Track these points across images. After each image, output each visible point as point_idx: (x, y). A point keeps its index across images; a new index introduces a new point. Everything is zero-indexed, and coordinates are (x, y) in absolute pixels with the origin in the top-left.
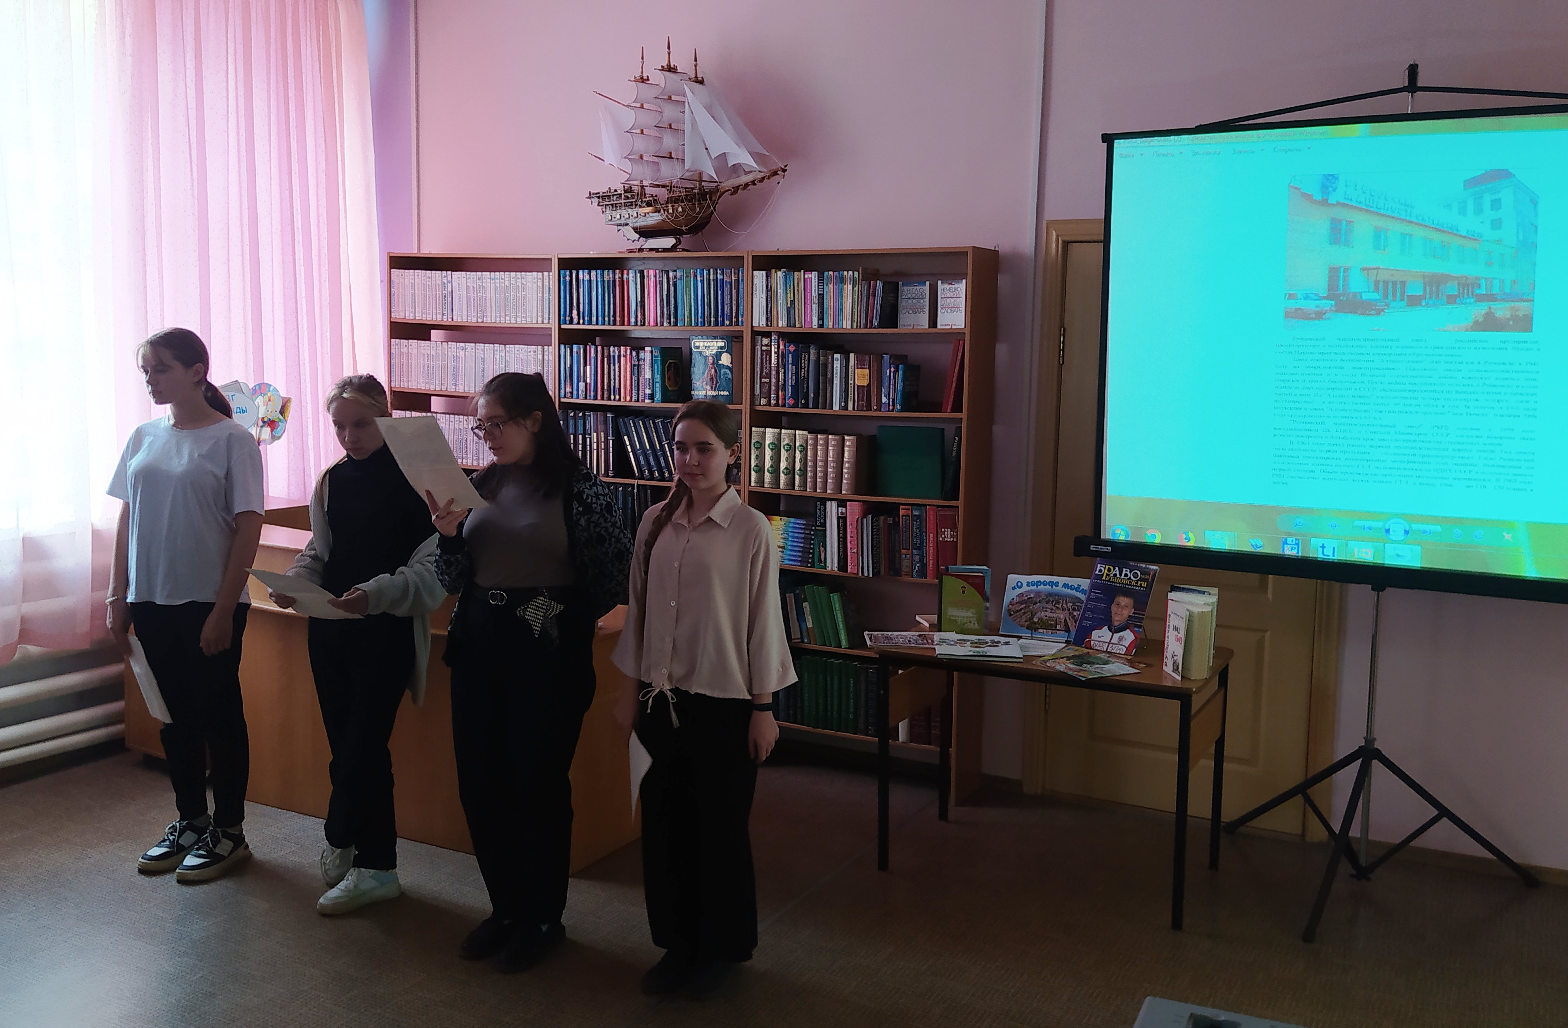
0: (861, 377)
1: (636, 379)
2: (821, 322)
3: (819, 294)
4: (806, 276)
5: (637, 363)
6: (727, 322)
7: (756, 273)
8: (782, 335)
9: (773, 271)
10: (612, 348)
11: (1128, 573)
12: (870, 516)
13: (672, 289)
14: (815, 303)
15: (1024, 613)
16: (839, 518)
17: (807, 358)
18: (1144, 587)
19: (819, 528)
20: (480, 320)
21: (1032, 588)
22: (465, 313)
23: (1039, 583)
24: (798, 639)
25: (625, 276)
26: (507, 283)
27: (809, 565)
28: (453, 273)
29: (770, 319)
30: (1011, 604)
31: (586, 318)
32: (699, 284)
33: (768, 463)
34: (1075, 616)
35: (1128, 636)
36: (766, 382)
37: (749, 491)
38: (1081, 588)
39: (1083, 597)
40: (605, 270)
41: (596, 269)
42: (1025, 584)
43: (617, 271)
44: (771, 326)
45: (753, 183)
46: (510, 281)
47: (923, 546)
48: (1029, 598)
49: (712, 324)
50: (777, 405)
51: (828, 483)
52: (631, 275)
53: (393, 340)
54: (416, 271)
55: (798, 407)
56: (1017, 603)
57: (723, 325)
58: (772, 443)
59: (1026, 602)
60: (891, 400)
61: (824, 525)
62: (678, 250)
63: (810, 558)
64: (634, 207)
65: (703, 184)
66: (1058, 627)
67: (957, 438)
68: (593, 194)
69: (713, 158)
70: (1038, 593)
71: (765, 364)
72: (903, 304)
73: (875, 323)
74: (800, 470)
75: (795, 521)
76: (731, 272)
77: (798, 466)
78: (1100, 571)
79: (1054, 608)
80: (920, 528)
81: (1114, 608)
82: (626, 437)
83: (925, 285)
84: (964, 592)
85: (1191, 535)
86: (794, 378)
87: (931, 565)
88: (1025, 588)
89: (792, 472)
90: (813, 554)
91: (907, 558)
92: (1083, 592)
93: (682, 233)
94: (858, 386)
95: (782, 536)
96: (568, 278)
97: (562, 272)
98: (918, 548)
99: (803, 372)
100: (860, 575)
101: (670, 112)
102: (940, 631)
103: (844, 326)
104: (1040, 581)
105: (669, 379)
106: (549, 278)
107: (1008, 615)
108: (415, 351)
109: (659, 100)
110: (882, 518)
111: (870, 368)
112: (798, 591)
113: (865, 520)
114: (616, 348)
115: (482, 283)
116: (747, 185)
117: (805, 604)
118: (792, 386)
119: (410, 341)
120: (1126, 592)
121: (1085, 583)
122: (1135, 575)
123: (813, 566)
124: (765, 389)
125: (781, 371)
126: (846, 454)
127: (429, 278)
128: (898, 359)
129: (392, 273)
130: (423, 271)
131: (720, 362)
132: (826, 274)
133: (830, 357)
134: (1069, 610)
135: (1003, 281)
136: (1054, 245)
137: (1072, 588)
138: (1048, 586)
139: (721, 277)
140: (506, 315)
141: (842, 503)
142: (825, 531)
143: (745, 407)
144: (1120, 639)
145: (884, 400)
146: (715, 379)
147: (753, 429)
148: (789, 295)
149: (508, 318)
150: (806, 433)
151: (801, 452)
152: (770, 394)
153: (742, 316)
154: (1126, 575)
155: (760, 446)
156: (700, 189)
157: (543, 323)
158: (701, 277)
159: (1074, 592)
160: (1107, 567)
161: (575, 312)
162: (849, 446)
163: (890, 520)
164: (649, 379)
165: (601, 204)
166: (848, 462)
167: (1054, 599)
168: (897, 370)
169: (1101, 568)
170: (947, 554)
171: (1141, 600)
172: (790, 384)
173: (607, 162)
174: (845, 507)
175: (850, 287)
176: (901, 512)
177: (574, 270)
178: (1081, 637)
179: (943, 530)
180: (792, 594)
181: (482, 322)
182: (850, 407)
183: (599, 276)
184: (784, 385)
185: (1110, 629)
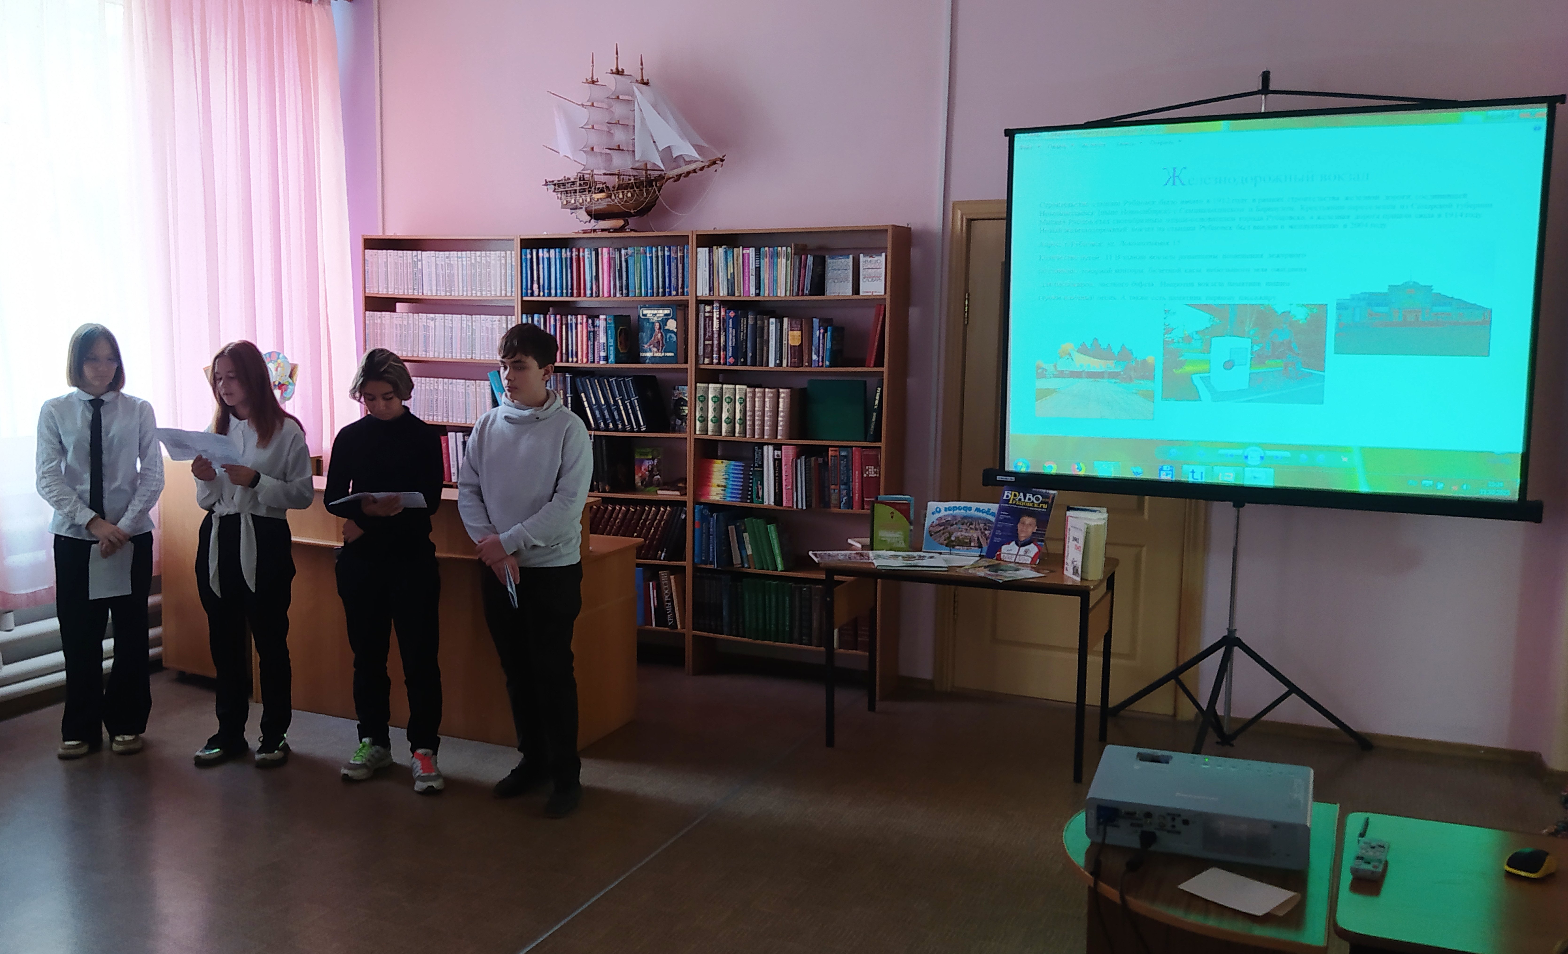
0: (794, 338)
1: (592, 343)
2: (758, 291)
3: (756, 268)
4: (744, 252)
5: (592, 329)
6: (674, 293)
7: (699, 249)
8: (723, 303)
9: (715, 247)
10: (569, 317)
11: (1031, 497)
12: (804, 457)
13: (624, 264)
14: (752, 275)
15: (943, 534)
16: (775, 460)
17: (745, 322)
18: (1045, 509)
19: (758, 469)
20: (448, 294)
21: (948, 512)
22: (434, 288)
23: (955, 508)
24: (739, 564)
25: (581, 254)
26: (473, 261)
27: (749, 501)
28: (423, 253)
29: (712, 289)
30: (932, 526)
31: (546, 291)
32: (649, 260)
33: (711, 415)
34: (986, 535)
35: (1033, 549)
36: (709, 344)
37: (695, 439)
38: (991, 511)
39: (993, 519)
40: (563, 248)
41: (555, 248)
42: (943, 510)
43: (574, 250)
44: (713, 295)
45: (695, 171)
46: (475, 259)
47: (850, 482)
48: (946, 521)
49: (660, 294)
50: (719, 363)
51: (765, 431)
52: (586, 252)
53: (367, 313)
54: (389, 251)
55: (737, 365)
56: (937, 525)
57: (670, 295)
58: (715, 397)
59: (945, 524)
60: (821, 357)
61: (762, 466)
62: (628, 230)
63: (750, 495)
64: (587, 192)
65: (649, 172)
66: (972, 544)
67: (879, 389)
68: (550, 182)
69: (660, 150)
70: (954, 517)
71: (707, 328)
72: (829, 274)
73: (806, 292)
74: (740, 419)
75: (736, 464)
76: (677, 249)
77: (738, 416)
78: (1007, 496)
79: (969, 529)
80: (846, 466)
81: (1020, 527)
82: (583, 395)
83: (848, 258)
84: (892, 517)
85: (1082, 465)
86: (734, 340)
87: (857, 498)
88: (943, 513)
89: (733, 421)
90: (752, 491)
91: (836, 493)
92: (993, 514)
93: (630, 215)
94: (791, 346)
95: (724, 477)
96: (529, 256)
97: (524, 251)
98: (845, 484)
99: (742, 335)
100: (795, 507)
101: (619, 110)
102: (872, 550)
103: (779, 295)
104: (956, 507)
105: (620, 342)
106: (512, 256)
107: (929, 535)
108: (388, 322)
109: (611, 100)
110: (813, 459)
111: (801, 330)
112: (738, 524)
113: (799, 461)
114: (574, 317)
115: (450, 261)
116: (688, 173)
117: (746, 535)
118: (732, 347)
119: (383, 313)
120: (1030, 513)
121: (994, 507)
122: (1037, 499)
123: (752, 502)
124: (709, 350)
125: (723, 334)
126: (781, 405)
127: (400, 257)
128: (826, 323)
129: (366, 253)
130: (396, 251)
131: (666, 328)
132: (762, 249)
133: (766, 321)
134: (981, 530)
135: (916, 254)
136: (959, 223)
137: (983, 511)
138: (962, 511)
139: (668, 254)
140: (472, 290)
141: (778, 447)
142: (763, 471)
143: (691, 366)
144: (1026, 552)
145: (814, 357)
146: (661, 342)
147: (698, 385)
148: (729, 268)
149: (474, 292)
150: (745, 387)
151: (741, 403)
152: (713, 354)
153: (687, 287)
154: (1030, 500)
155: (704, 399)
156: (646, 177)
157: (506, 296)
158: (650, 254)
159: (984, 515)
160: (1013, 493)
161: (535, 286)
162: (783, 398)
163: (821, 460)
164: (604, 343)
165: (556, 190)
166: (783, 411)
167: (968, 521)
168: (826, 331)
169: (1008, 494)
170: (870, 487)
171: (1042, 519)
172: (730, 345)
173: (562, 154)
174: (781, 450)
175: (784, 260)
176: (830, 453)
177: (534, 248)
178: (993, 551)
179: (867, 467)
180: (734, 527)
181: (451, 295)
182: (784, 364)
183: (557, 254)
184: (725, 346)
185: (1017, 544)
